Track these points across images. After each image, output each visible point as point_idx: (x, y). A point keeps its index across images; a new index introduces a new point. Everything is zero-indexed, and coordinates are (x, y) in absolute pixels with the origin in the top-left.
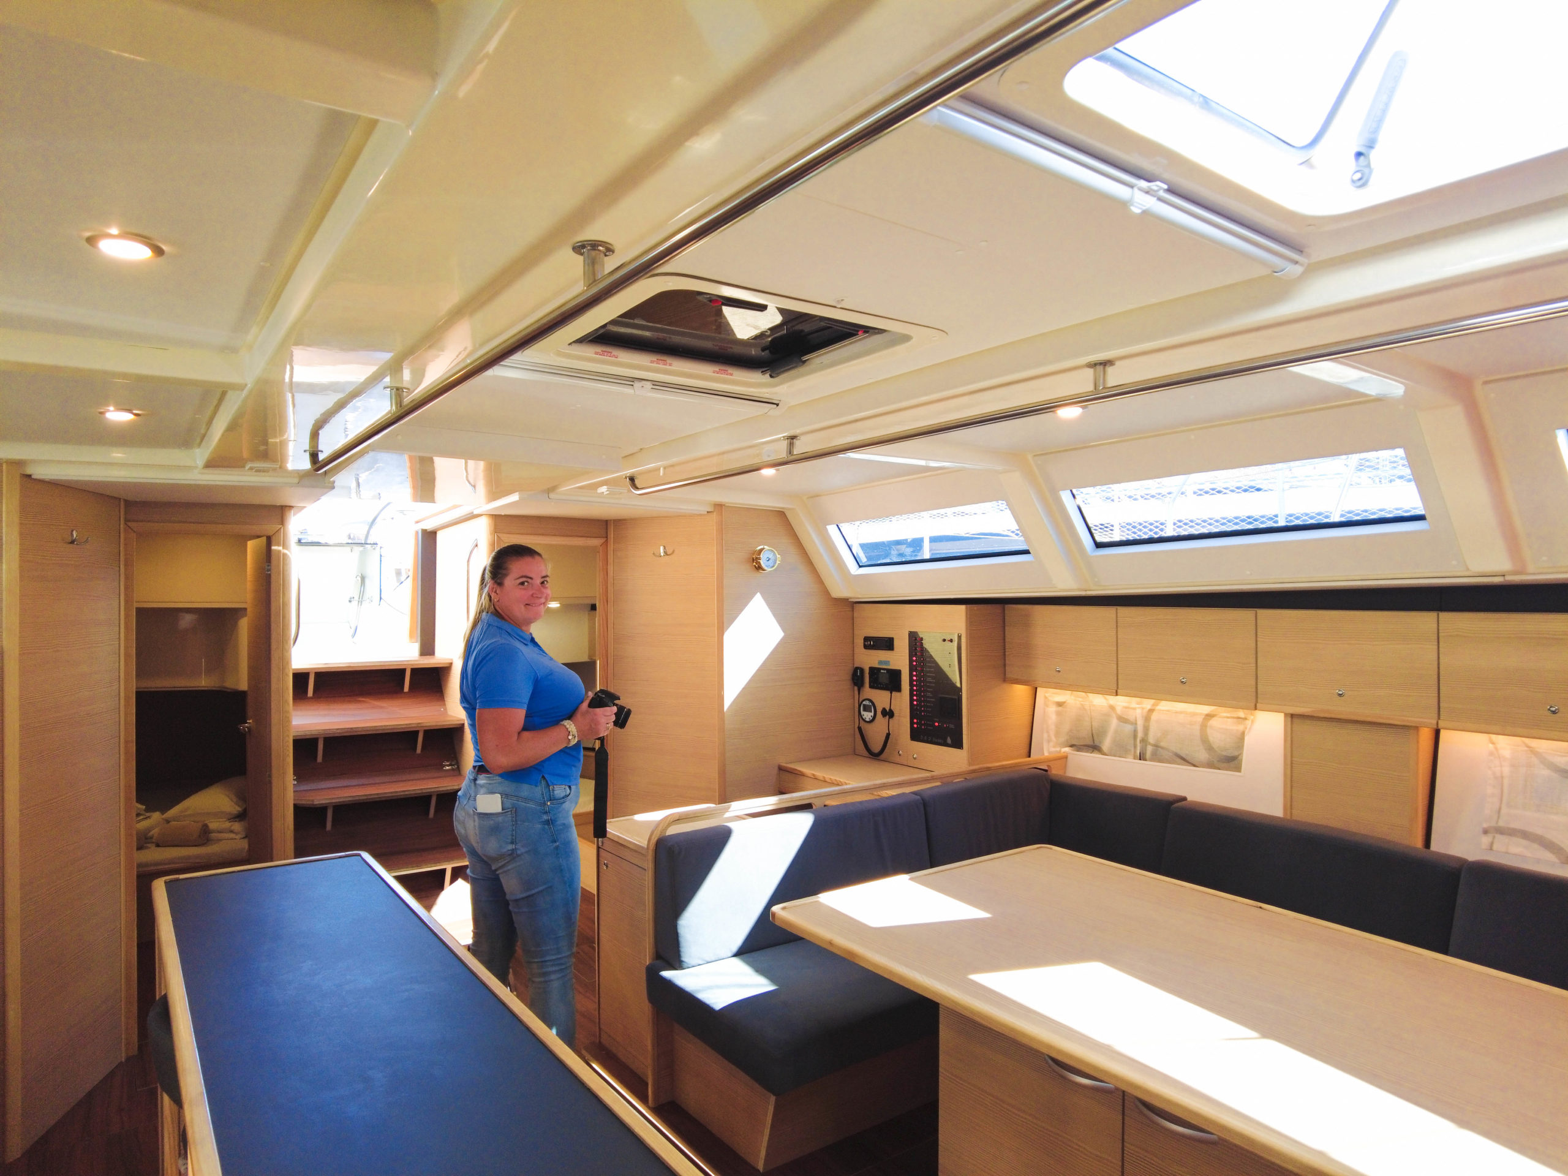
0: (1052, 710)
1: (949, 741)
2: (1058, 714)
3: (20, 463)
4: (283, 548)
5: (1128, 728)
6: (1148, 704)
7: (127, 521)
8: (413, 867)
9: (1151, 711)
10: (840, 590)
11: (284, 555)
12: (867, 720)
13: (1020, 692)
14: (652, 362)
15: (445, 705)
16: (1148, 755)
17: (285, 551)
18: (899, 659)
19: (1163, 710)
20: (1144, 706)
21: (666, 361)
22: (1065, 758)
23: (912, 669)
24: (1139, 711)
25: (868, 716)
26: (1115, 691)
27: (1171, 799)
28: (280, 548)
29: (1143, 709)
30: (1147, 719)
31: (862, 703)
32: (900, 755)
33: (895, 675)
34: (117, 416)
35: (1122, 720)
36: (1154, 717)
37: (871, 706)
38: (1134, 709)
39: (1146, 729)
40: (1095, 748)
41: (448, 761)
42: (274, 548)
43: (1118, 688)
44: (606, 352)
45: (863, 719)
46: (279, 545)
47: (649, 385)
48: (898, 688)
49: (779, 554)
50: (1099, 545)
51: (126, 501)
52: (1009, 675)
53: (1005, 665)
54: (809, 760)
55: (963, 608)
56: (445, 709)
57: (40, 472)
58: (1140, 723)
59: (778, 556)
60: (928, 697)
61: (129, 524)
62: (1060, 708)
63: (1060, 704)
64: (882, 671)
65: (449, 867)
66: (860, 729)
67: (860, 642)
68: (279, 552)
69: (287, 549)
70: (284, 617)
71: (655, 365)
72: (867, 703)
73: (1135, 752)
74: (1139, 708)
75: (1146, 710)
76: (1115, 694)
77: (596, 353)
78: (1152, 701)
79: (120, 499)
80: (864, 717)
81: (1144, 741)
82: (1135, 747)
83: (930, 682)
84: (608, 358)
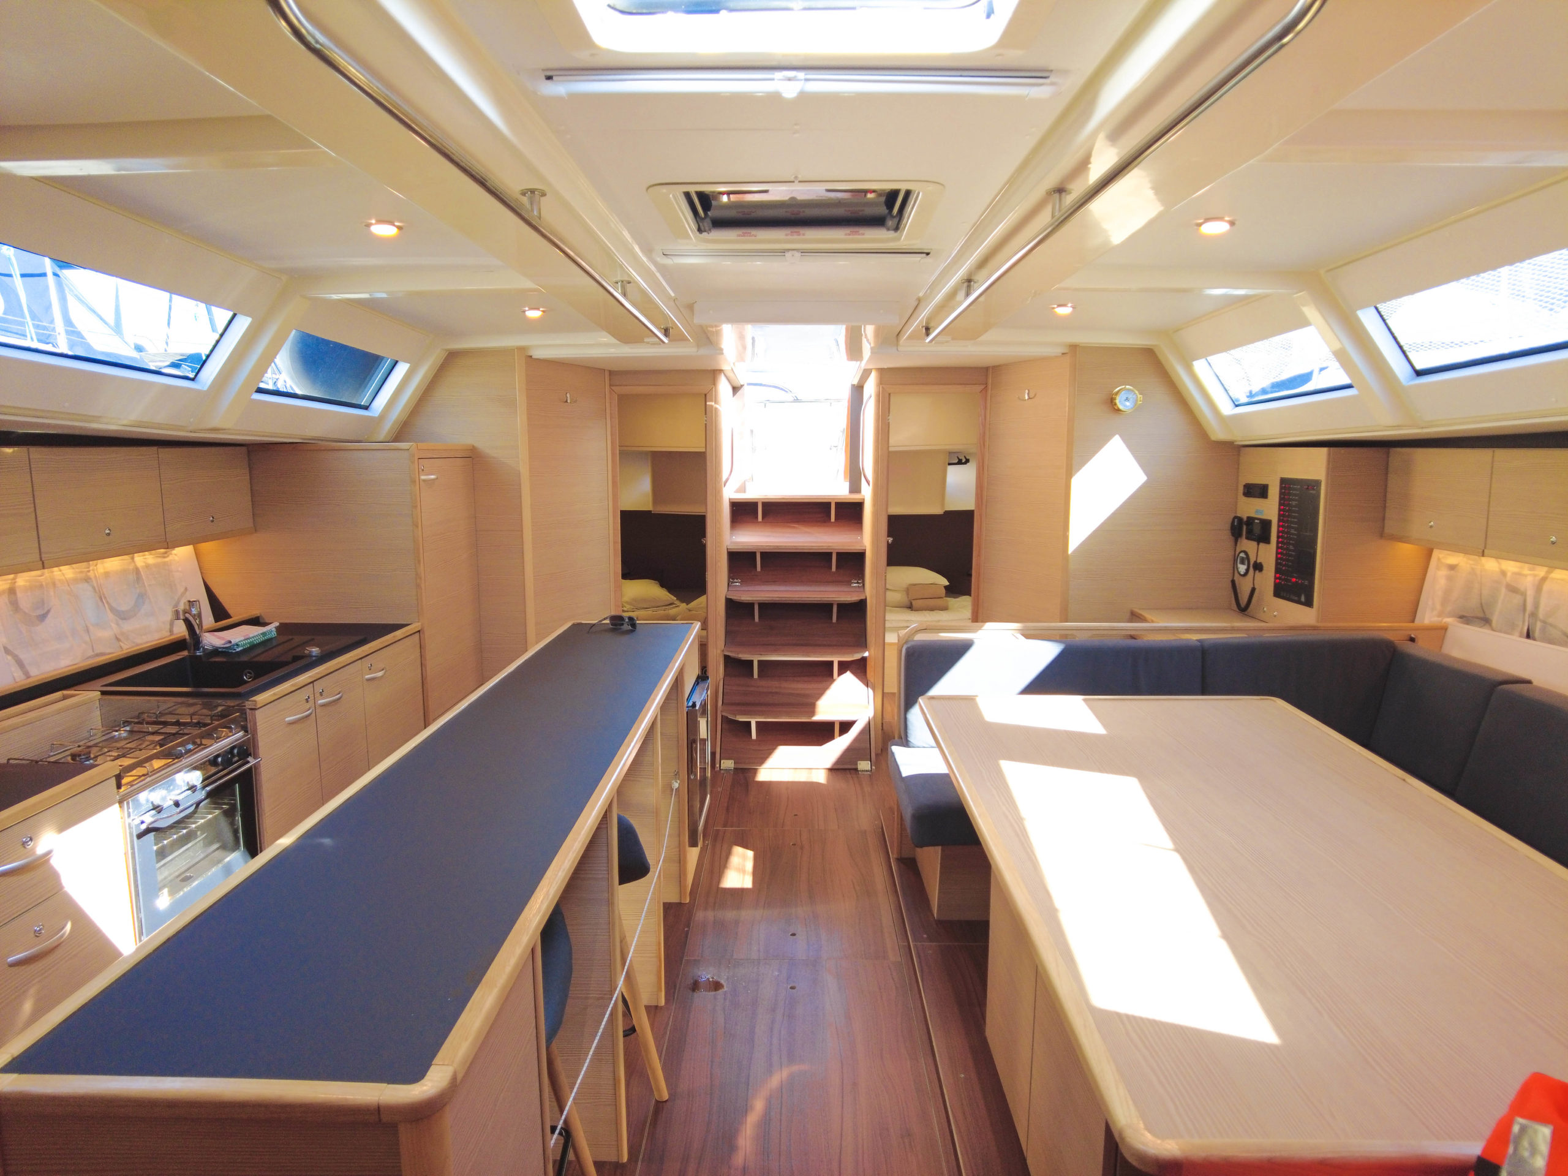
0: (1443, 573)
1: (1303, 599)
2: (1449, 579)
3: (522, 349)
4: (715, 403)
5: (1517, 599)
6: (1541, 572)
7: (610, 385)
8: (803, 656)
9: (1544, 579)
10: (1218, 433)
11: (716, 409)
12: (1242, 573)
13: (1405, 550)
14: (787, 235)
15: (862, 534)
16: (1537, 634)
17: (717, 406)
18: (1269, 509)
19: (1558, 579)
20: (1536, 572)
21: (799, 232)
22: (1444, 629)
23: (1280, 520)
24: (1530, 579)
25: (1242, 568)
26: (1481, 551)
27: (1500, 678)
28: (713, 403)
29: (1535, 576)
30: (1539, 588)
31: (1238, 555)
32: (1264, 612)
33: (1266, 524)
34: (534, 314)
35: (1513, 589)
36: (1546, 587)
37: (1246, 560)
38: (1526, 576)
39: (1536, 605)
40: (1485, 621)
41: (855, 579)
42: (708, 403)
43: (1485, 548)
44: (746, 233)
45: (1238, 571)
46: (712, 401)
47: (798, 254)
48: (1267, 540)
49: (1140, 394)
50: (1419, 373)
51: (610, 371)
52: (1387, 530)
53: (1384, 519)
54: (1173, 609)
55: (1324, 450)
56: (862, 538)
57: (538, 354)
58: (1530, 594)
59: (1139, 396)
60: (1290, 550)
61: (613, 388)
62: (1452, 572)
63: (1452, 567)
64: (1256, 521)
65: (836, 659)
66: (1233, 582)
67: (1241, 489)
68: (712, 406)
69: (718, 404)
70: (716, 456)
71: (790, 237)
72: (1242, 555)
73: (1522, 628)
74: (1530, 575)
75: (1538, 578)
76: (1481, 555)
77: (739, 236)
78: (1545, 569)
79: (605, 370)
80: (1239, 570)
81: (1533, 615)
82: (1524, 622)
83: (1293, 534)
84: (748, 238)
